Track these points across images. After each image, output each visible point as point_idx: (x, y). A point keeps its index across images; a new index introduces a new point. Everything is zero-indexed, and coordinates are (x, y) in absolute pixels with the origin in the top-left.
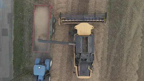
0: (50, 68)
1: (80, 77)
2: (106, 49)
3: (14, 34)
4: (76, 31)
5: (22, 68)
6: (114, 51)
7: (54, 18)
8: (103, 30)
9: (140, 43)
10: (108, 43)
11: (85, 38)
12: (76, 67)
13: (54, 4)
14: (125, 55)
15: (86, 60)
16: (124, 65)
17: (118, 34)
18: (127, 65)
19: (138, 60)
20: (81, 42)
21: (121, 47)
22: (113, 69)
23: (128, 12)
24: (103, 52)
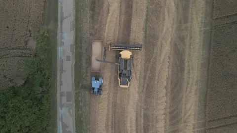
0: (102, 84)
1: (122, 86)
2: (143, 70)
3: (75, 59)
4: (120, 55)
5: (81, 84)
6: (149, 72)
7: (105, 48)
8: (140, 57)
9: (167, 66)
10: (144, 66)
11: (126, 60)
12: (119, 79)
13: (104, 38)
14: (157, 75)
15: (126, 75)
16: (156, 82)
17: (152, 60)
18: (158, 82)
19: (165, 78)
20: (123, 63)
21: (153, 69)
22: (148, 85)
23: (159, 43)
24: (140, 73)
